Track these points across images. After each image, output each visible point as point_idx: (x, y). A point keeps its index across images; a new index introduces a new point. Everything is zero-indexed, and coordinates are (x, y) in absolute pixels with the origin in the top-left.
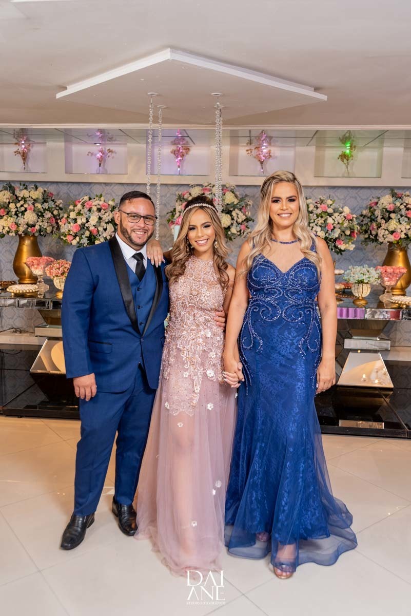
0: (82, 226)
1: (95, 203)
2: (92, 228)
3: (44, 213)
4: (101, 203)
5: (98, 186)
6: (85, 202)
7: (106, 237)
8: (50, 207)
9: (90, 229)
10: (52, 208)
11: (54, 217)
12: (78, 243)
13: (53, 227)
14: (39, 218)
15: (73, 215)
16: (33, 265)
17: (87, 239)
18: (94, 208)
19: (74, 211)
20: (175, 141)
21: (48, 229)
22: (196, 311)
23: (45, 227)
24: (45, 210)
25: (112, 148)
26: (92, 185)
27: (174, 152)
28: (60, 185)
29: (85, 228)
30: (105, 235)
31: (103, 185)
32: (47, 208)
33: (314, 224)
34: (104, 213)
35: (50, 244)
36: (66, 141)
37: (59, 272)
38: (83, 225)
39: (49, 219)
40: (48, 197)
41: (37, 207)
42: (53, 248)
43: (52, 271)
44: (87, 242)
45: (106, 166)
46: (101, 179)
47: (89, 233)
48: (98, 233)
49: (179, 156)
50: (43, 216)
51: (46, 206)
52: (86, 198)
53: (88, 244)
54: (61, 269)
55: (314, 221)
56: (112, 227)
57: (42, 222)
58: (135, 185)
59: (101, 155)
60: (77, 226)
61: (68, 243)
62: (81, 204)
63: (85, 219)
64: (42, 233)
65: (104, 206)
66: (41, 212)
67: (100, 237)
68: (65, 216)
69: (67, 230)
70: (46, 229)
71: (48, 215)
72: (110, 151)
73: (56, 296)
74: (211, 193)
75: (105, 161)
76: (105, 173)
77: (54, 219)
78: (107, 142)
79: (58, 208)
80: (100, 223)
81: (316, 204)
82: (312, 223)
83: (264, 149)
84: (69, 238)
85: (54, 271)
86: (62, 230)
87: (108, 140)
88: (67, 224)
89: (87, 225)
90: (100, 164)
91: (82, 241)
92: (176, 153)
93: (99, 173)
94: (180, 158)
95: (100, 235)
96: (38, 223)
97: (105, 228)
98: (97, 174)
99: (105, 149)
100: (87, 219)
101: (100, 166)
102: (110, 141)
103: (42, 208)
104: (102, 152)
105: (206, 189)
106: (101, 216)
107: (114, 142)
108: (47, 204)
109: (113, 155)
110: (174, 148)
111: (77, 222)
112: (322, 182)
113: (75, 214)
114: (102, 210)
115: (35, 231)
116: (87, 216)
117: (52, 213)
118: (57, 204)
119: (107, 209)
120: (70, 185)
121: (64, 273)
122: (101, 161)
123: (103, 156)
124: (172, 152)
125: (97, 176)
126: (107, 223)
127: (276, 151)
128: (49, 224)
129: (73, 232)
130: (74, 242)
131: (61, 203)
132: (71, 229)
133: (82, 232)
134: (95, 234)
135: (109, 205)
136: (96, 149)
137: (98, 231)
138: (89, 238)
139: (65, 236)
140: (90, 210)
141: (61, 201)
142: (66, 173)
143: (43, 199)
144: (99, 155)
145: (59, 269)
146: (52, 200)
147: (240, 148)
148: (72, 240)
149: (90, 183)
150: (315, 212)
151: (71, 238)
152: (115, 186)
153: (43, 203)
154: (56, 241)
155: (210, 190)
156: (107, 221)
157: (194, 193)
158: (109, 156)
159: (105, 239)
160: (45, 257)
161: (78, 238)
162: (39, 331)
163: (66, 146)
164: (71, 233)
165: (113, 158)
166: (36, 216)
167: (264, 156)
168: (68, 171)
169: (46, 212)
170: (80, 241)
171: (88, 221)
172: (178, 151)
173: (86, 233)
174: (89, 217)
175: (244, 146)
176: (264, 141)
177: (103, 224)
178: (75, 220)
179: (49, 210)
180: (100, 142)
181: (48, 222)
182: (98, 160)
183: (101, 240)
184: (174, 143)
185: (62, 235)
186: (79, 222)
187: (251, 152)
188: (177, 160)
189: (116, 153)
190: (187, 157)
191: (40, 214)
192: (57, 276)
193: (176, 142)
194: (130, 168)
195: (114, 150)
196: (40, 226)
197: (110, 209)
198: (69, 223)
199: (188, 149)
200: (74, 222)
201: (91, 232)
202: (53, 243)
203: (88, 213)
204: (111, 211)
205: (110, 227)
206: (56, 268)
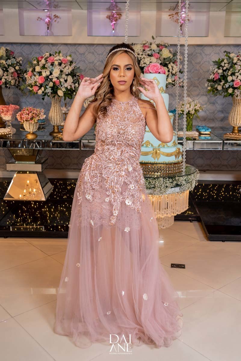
0: (46, 78)
1: (57, 58)
2: (55, 80)
3: (9, 68)
4: (61, 58)
5: (46, 46)
6: (47, 58)
7: (67, 87)
8: (13, 63)
9: (54, 80)
10: (13, 64)
11: (16, 72)
12: (43, 92)
13: (16, 80)
14: (4, 73)
15: (38, 69)
16: (3, 112)
17: (51, 89)
18: (56, 63)
19: (39, 65)
20: (109, 8)
21: (12, 81)
22: (123, 148)
23: (9, 80)
24: (9, 66)
25: (58, 14)
26: (41, 46)
27: (109, 17)
28: (15, 46)
29: (49, 79)
30: (66, 85)
31: (50, 45)
32: (10, 64)
33: (239, 74)
34: (64, 67)
35: (8, 95)
36: (19, 8)
37: (29, 117)
38: (48, 77)
39: (12, 73)
40: (10, 55)
41: (3, 63)
42: (10, 99)
43: (22, 116)
44: (51, 91)
45: (52, 30)
46: (50, 40)
47: (52, 84)
48: (61, 84)
49: (113, 20)
50: (8, 71)
51: (9, 62)
52: (48, 54)
53: (51, 93)
54: (30, 114)
55: (239, 72)
56: (72, 79)
57: (7, 75)
58: (77, 46)
59: (49, 20)
60: (42, 78)
61: (34, 92)
62: (45, 59)
63: (49, 72)
64: (7, 85)
65: (64, 60)
66: (5, 67)
67: (62, 87)
68: (31, 70)
69: (33, 81)
70: (10, 82)
71: (12, 70)
72: (56, 16)
73: (26, 137)
74: (151, 50)
75: (52, 25)
76: (52, 35)
77: (16, 73)
78: (53, 8)
79: (18, 64)
80: (62, 75)
81: (238, 57)
82: (237, 72)
83: (183, 14)
84: (35, 89)
85: (25, 116)
86: (29, 82)
87: (54, 7)
88: (33, 76)
89: (50, 77)
90: (48, 28)
91: (47, 91)
92: (111, 18)
93: (47, 35)
94: (114, 22)
95: (62, 86)
96: (4, 77)
97: (65, 79)
98: (46, 36)
99: (51, 15)
100: (50, 72)
101: (48, 29)
102: (55, 8)
103: (7, 64)
104: (49, 17)
105: (146, 46)
106: (62, 70)
107: (58, 9)
108: (10, 60)
109: (58, 20)
110: (108, 13)
111: (42, 75)
112: (231, 41)
113: (40, 68)
114: (63, 64)
115: (2, 83)
116: (50, 69)
117: (15, 69)
118: (18, 60)
119: (66, 63)
120: (23, 46)
121: (32, 118)
122: (49, 26)
123: (50, 20)
124: (107, 18)
125: (47, 38)
126: (67, 75)
127: (193, 16)
128: (13, 77)
129: (39, 83)
130: (40, 92)
131: (21, 60)
132: (37, 80)
133: (47, 83)
134: (57, 85)
135: (68, 60)
136: (44, 15)
137: (60, 82)
138: (53, 88)
139: (32, 86)
140: (52, 64)
141: (21, 58)
142: (21, 35)
143: (6, 56)
144: (47, 20)
145: (28, 114)
146: (13, 58)
147: (163, 14)
148: (38, 90)
149: (39, 44)
150: (238, 64)
151: (37, 88)
152: (60, 46)
153: (7, 60)
154: (12, 93)
155: (149, 47)
156: (67, 73)
157: (137, 49)
158: (55, 21)
159: (67, 88)
160: (13, 105)
161: (43, 89)
162: (10, 167)
163: (19, 13)
164: (38, 84)
165: (58, 22)
166: (2, 71)
167: (182, 20)
168: (22, 34)
169: (10, 67)
170: (45, 90)
171: (51, 74)
172: (113, 16)
173: (50, 84)
174: (52, 70)
175: (167, 12)
176: (183, 8)
177: (64, 76)
178: (40, 73)
179: (12, 65)
180: (48, 9)
181: (11, 76)
182: (46, 24)
183: (62, 90)
184: (109, 9)
185: (29, 86)
186: (44, 74)
187: (173, 17)
188: (111, 24)
189: (60, 18)
190: (119, 21)
191: (5, 69)
192: (26, 121)
193: (111, 8)
194: (74, 30)
195: (58, 16)
196: (6, 79)
197: (69, 64)
198: (35, 76)
199: (121, 14)
200: (38, 75)
201: (54, 83)
202: (10, 95)
203: (51, 67)
204: (70, 65)
205: (70, 79)
206: (26, 114)
